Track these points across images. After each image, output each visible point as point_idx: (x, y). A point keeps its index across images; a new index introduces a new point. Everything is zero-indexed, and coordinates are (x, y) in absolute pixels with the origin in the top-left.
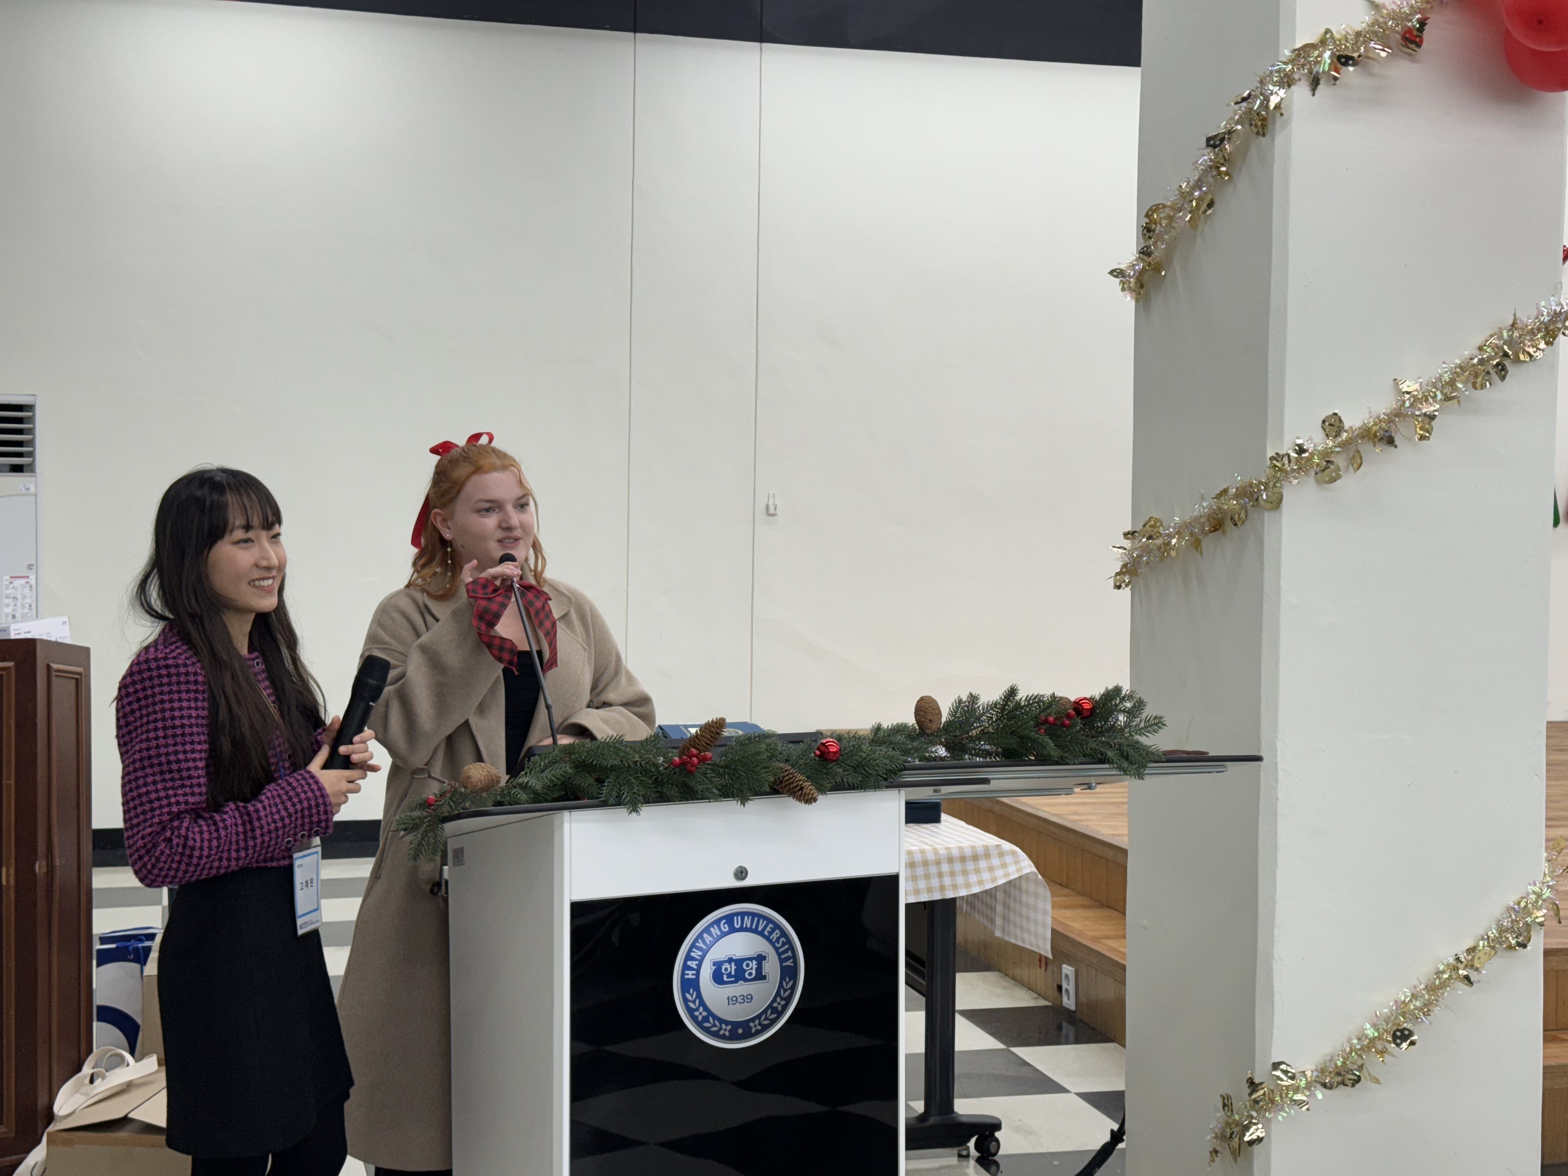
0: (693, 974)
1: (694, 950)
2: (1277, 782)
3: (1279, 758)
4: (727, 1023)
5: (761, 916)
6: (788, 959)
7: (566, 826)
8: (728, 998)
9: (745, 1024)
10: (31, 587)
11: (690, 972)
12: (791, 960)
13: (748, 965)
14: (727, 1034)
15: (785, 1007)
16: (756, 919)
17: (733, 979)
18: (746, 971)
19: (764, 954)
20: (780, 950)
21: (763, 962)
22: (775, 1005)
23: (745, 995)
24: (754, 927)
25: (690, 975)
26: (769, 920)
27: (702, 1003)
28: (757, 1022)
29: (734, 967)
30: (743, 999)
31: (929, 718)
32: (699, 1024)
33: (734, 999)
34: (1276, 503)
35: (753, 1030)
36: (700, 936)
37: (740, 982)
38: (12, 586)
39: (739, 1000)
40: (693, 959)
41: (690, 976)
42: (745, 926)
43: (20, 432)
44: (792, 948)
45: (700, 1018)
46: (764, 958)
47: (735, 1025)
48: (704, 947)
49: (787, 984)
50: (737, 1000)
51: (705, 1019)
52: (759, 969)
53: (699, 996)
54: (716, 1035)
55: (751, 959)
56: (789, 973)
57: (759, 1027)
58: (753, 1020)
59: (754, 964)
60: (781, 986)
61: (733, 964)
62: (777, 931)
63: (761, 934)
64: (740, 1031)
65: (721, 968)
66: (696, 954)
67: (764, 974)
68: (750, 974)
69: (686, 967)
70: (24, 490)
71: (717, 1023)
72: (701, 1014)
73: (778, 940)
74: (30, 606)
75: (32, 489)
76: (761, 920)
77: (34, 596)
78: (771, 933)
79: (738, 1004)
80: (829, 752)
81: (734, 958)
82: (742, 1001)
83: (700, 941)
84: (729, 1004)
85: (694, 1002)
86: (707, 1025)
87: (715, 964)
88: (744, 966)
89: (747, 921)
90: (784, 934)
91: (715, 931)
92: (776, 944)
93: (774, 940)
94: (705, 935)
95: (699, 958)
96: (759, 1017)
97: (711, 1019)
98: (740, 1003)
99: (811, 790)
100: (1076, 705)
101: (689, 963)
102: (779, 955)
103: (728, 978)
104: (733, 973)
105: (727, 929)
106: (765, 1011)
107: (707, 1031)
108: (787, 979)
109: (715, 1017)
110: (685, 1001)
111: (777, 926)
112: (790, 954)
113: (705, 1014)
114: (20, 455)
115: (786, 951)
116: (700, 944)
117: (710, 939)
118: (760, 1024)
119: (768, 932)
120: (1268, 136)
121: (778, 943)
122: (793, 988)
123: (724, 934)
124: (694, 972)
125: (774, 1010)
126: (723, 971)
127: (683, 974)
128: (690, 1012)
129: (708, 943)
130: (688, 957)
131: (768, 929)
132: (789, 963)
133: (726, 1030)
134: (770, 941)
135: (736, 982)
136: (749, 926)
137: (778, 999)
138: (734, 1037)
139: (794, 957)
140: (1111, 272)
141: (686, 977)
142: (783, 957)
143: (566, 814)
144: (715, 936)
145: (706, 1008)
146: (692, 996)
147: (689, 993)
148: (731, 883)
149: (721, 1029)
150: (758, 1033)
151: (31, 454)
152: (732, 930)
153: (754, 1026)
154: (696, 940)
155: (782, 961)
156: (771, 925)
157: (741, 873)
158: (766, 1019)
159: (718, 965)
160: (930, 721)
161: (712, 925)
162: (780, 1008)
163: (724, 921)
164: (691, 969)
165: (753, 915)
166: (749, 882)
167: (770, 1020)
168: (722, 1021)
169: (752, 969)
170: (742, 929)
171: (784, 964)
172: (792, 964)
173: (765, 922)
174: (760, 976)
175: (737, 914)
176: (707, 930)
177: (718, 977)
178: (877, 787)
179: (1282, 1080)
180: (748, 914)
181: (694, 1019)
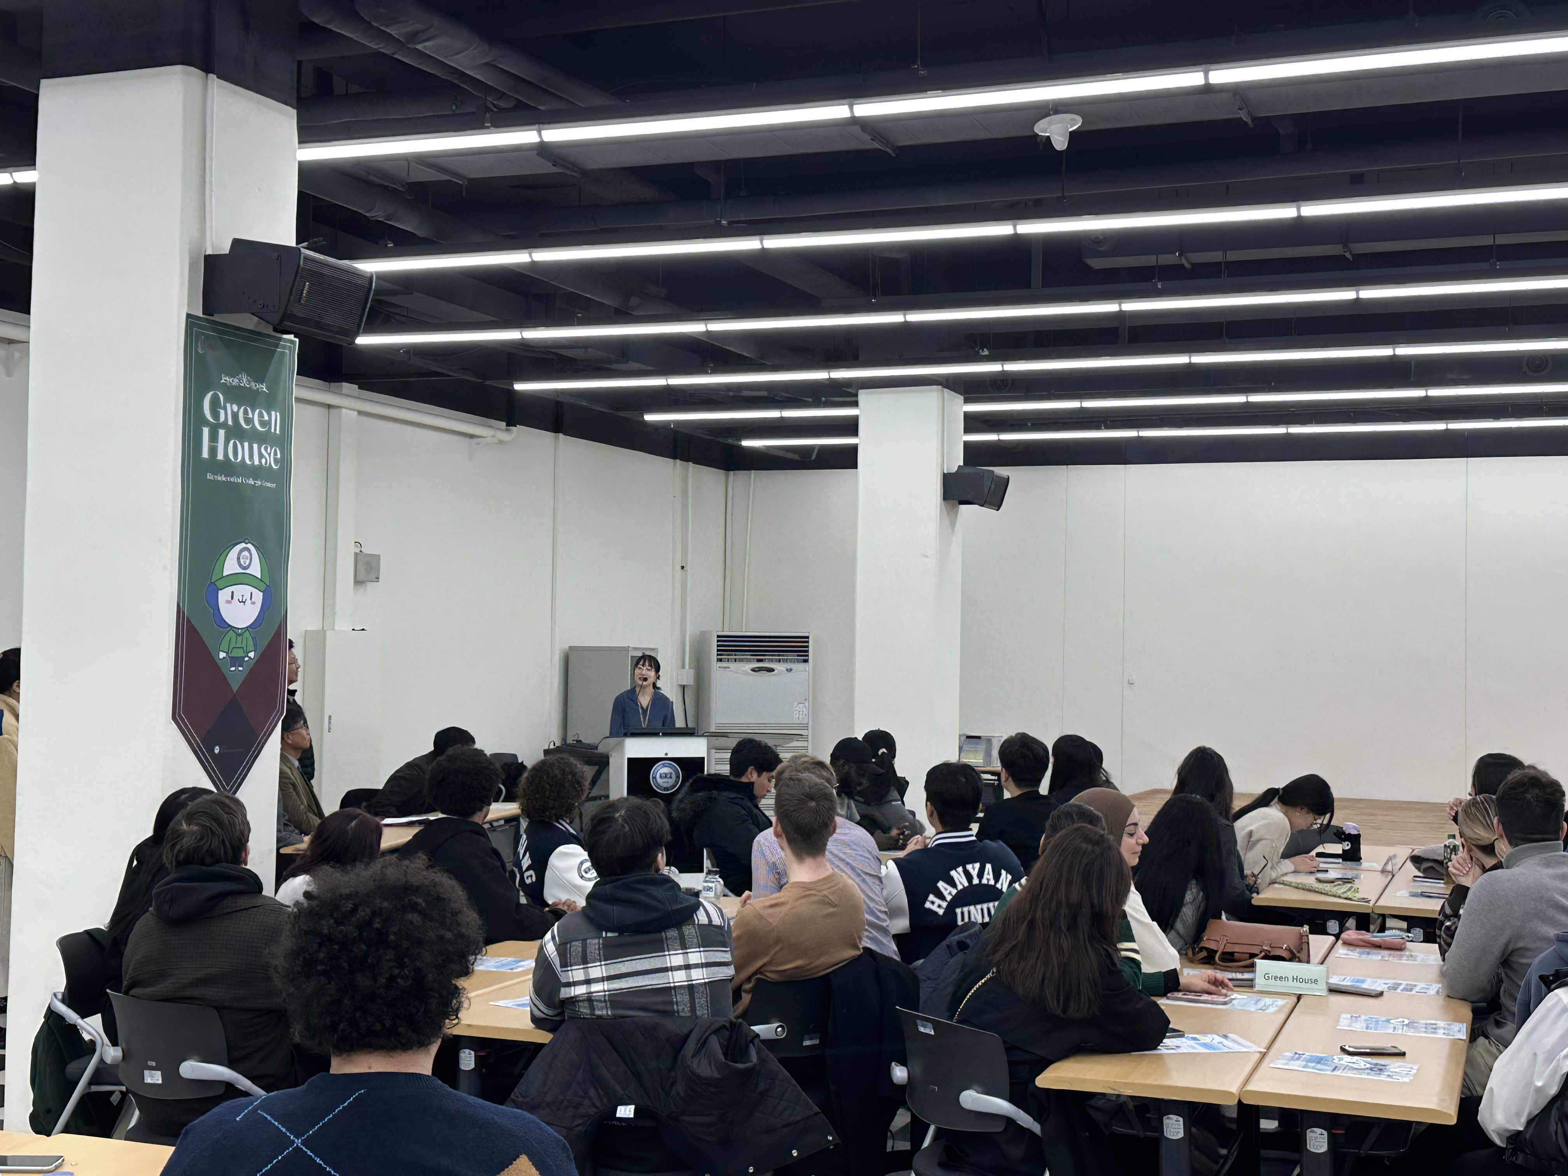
0: (655, 776)
1: (655, 770)
5: (671, 764)
8: (663, 782)
10: (806, 707)
15: (677, 785)
19: (672, 772)
21: (672, 774)
29: (665, 775)
30: (667, 782)
36: (657, 767)
38: (798, 706)
40: (655, 772)
42: (667, 766)
43: (806, 646)
44: (679, 772)
47: (665, 788)
48: (658, 770)
55: (669, 774)
56: (678, 777)
60: (676, 780)
62: (675, 768)
63: (671, 768)
67: (672, 777)
68: (669, 777)
69: (653, 774)
70: (802, 669)
71: (661, 787)
73: (675, 770)
74: (806, 714)
75: (806, 669)
77: (807, 711)
81: (665, 773)
86: (658, 787)
87: (660, 774)
91: (660, 766)
96: (669, 786)
106: (672, 785)
107: (658, 789)
113: (658, 785)
114: (803, 655)
122: (679, 781)
123: (663, 767)
128: (654, 784)
132: (678, 775)
135: (665, 778)
137: (675, 783)
138: (665, 791)
142: (676, 773)
144: (660, 768)
145: (658, 783)
147: (654, 780)
148: (663, 756)
150: (670, 790)
151: (807, 655)
156: (673, 766)
157: (666, 754)
158: (672, 787)
163: (662, 764)
166: (668, 756)
175: (665, 763)
177: (661, 777)
180: (668, 763)
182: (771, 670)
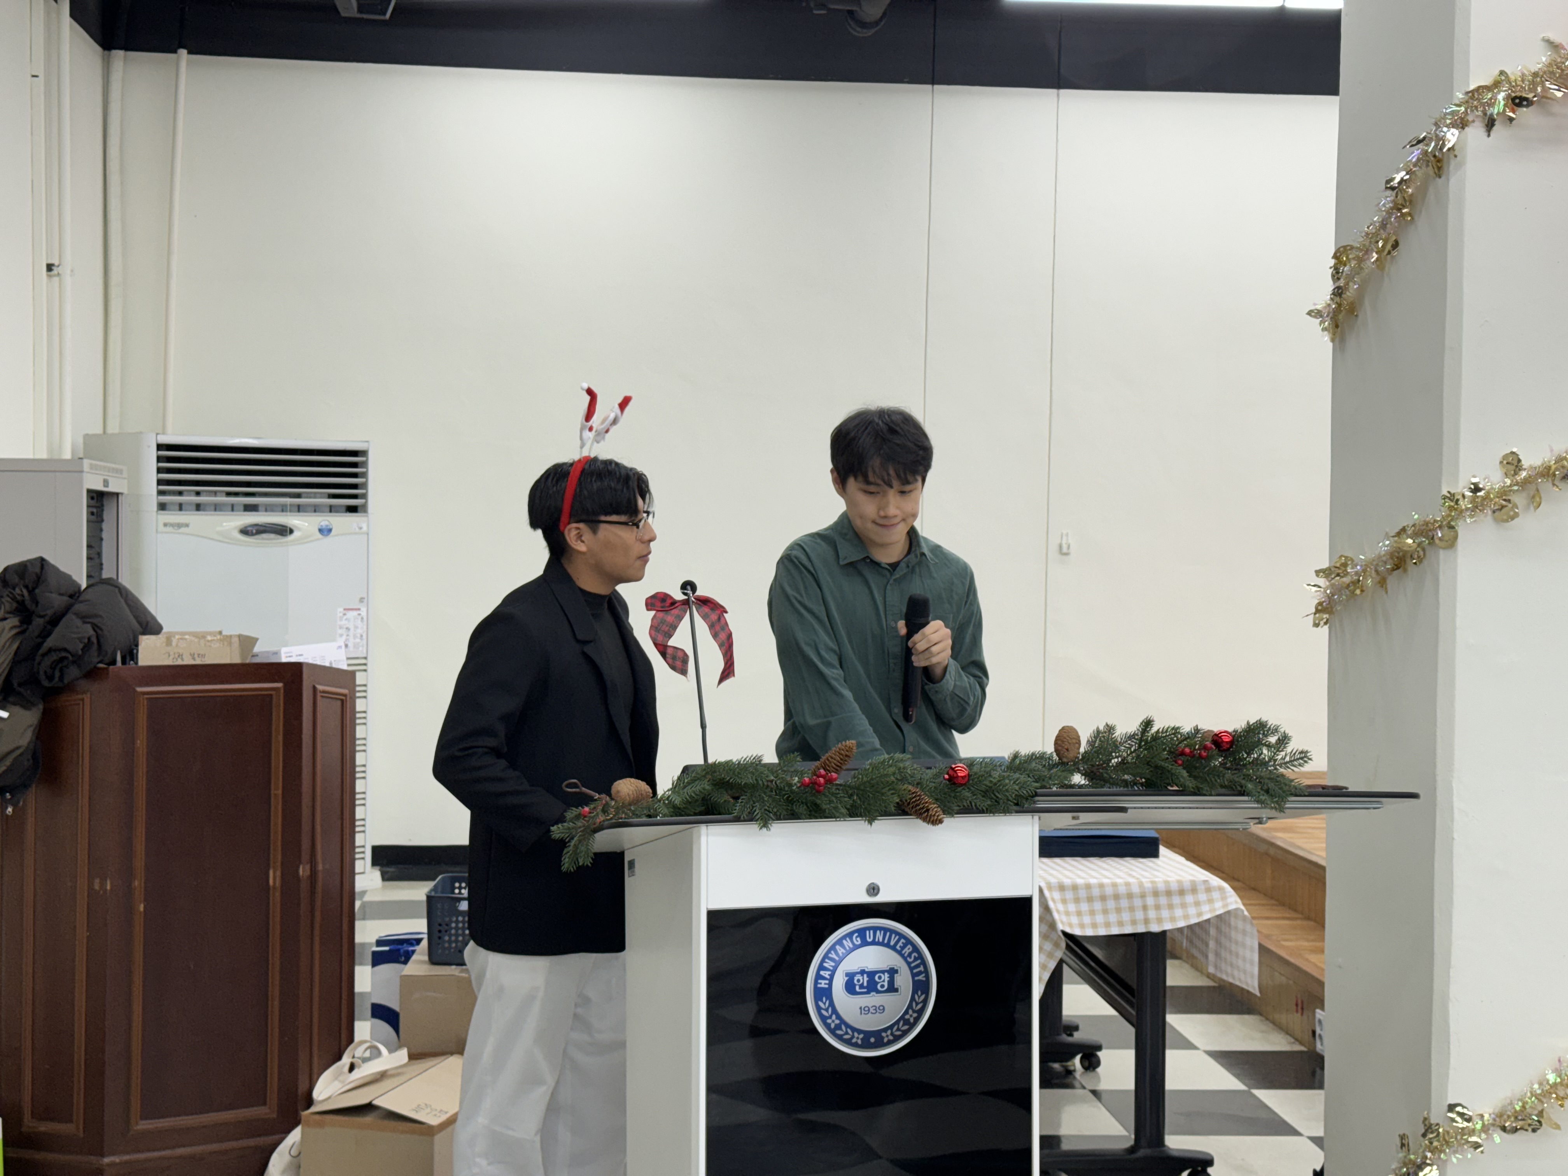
0: (825, 984)
1: (827, 960)
2: (1452, 821)
3: (1455, 799)
4: (860, 1031)
5: (892, 931)
6: (920, 973)
7: (703, 839)
8: (861, 1008)
9: (877, 1034)
10: (362, 618)
11: (823, 982)
12: (924, 975)
13: (880, 978)
14: (859, 1042)
15: (917, 1020)
16: (888, 934)
17: (865, 990)
18: (877, 983)
19: (896, 968)
20: (913, 965)
21: (896, 975)
22: (907, 1017)
23: (878, 1006)
24: (886, 941)
25: (823, 984)
26: (901, 936)
27: (835, 1011)
28: (889, 1032)
29: (866, 979)
30: (875, 1010)
31: (1066, 747)
32: (832, 1032)
33: (866, 1009)
34: (1451, 543)
35: (886, 1040)
36: (833, 948)
37: (873, 993)
38: (345, 617)
39: (871, 1010)
40: (826, 969)
41: (823, 986)
42: (877, 940)
43: (355, 475)
44: (924, 963)
45: (833, 1026)
46: (896, 971)
47: (867, 1034)
48: (837, 958)
49: (919, 997)
50: (869, 1010)
51: (838, 1027)
52: (891, 982)
53: (832, 1004)
54: (849, 1043)
55: (883, 972)
56: (921, 987)
57: (891, 1038)
58: (885, 1030)
59: (886, 977)
60: (913, 999)
61: (865, 976)
62: (909, 946)
63: (893, 948)
64: (872, 1040)
65: (853, 979)
66: (828, 964)
67: (896, 987)
68: (882, 986)
69: (818, 977)
70: (357, 529)
71: (849, 1031)
72: (833, 1022)
73: (910, 955)
74: (362, 636)
75: (365, 529)
76: (893, 936)
77: (365, 627)
78: (903, 948)
79: (870, 1014)
80: (958, 776)
81: (867, 970)
82: (874, 1011)
83: (832, 952)
84: (861, 1013)
85: (827, 1010)
86: (839, 1032)
87: (847, 975)
88: (876, 978)
89: (879, 936)
90: (916, 949)
91: (847, 943)
92: (908, 959)
93: (906, 955)
94: (838, 947)
95: (831, 968)
96: (891, 1027)
97: (843, 1027)
98: (872, 1013)
99: (936, 812)
100: (1216, 738)
101: (822, 973)
102: (911, 969)
103: (860, 988)
104: (865, 984)
105: (859, 942)
106: (897, 1022)
107: (840, 1038)
108: (919, 993)
109: (848, 1026)
110: (819, 1009)
111: (909, 942)
112: (922, 968)
113: (837, 1022)
114: (355, 497)
115: (917, 966)
116: (833, 955)
117: (843, 951)
118: (892, 1034)
119: (900, 947)
120: (1443, 178)
121: (910, 958)
122: (925, 1002)
123: (856, 947)
124: (827, 982)
125: (906, 1022)
126: (855, 982)
127: (816, 983)
128: (823, 1019)
129: (841, 955)
130: (821, 967)
131: (900, 944)
132: (921, 977)
133: (858, 1038)
134: (902, 956)
135: (868, 993)
136: (881, 940)
137: (910, 1012)
138: (866, 1045)
139: (927, 972)
140: (1309, 313)
141: (819, 986)
142: (915, 971)
143: (703, 828)
144: (848, 948)
145: (839, 1017)
146: (825, 1004)
147: (822, 1001)
148: (865, 899)
149: (853, 1037)
150: (890, 1043)
151: (364, 496)
152: (865, 943)
153: (887, 1036)
154: (829, 952)
155: (914, 975)
156: (903, 941)
157: (873, 890)
158: (898, 1029)
159: (850, 976)
160: (1067, 750)
161: (844, 937)
162: (912, 1020)
163: (856, 934)
164: (824, 978)
165: (885, 930)
166: (882, 898)
167: (902, 1031)
168: (854, 1030)
169: (884, 981)
170: (874, 943)
171: (916, 978)
172: (924, 979)
173: (897, 937)
174: (892, 988)
175: (869, 928)
176: (839, 942)
177: (850, 987)
178: (1006, 811)
179: (1457, 1122)
180: (880, 928)
181: (827, 1026)
182: (284, 531)
